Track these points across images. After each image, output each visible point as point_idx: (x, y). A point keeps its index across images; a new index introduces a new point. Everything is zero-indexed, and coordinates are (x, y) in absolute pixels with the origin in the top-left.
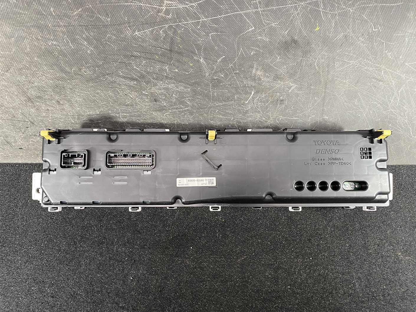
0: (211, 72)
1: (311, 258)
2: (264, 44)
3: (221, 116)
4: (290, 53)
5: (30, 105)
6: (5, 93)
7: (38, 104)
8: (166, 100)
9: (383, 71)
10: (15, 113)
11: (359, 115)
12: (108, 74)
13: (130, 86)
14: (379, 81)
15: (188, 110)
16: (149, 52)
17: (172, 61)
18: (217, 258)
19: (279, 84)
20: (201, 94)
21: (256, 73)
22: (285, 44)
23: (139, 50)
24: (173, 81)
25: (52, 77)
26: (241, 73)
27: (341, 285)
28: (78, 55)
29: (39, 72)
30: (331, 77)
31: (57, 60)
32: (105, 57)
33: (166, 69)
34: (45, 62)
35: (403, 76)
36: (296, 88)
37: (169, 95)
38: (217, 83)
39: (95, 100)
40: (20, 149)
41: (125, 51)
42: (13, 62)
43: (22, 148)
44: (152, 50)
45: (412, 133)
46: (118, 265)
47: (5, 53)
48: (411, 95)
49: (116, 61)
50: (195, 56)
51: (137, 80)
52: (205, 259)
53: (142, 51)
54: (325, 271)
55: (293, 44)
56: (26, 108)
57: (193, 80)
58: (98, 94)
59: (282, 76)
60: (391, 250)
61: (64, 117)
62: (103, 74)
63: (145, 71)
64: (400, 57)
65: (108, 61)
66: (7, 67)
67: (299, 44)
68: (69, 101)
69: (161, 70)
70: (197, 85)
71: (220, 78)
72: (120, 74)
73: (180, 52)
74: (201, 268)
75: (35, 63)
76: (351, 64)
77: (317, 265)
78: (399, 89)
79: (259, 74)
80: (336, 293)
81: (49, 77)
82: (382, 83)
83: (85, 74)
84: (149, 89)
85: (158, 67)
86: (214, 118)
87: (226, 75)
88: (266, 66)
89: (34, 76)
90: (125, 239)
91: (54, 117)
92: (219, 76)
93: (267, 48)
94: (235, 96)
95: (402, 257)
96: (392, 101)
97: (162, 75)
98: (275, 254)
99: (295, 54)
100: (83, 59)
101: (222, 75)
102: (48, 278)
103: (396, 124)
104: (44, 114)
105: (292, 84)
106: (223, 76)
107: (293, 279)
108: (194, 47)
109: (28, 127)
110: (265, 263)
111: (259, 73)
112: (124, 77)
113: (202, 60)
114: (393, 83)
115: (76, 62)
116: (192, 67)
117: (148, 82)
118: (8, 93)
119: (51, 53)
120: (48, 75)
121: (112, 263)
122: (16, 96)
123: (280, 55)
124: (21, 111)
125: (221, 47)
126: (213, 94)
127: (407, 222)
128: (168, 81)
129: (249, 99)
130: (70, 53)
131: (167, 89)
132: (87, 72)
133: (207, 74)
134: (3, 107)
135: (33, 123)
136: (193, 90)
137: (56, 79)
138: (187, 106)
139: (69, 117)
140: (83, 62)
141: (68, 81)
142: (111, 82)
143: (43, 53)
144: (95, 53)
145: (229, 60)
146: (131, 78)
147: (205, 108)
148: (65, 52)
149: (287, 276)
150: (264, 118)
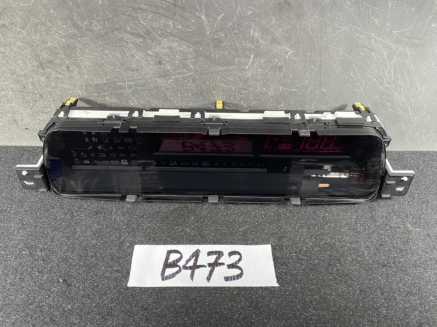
0: (212, 30)
1: (317, 229)
2: (260, 4)
3: (223, 85)
4: (284, 15)
5: (41, 72)
6: (19, 57)
7: (49, 71)
8: (170, 62)
9: (373, 40)
10: (26, 82)
11: (357, 90)
12: (117, 30)
13: (136, 44)
14: (371, 50)
15: (191, 76)
16: (155, 5)
17: (175, 16)
18: (219, 227)
19: (276, 49)
20: (202, 56)
21: (254, 34)
22: (278, 5)
23: (145, 3)
24: (176, 39)
25: (65, 34)
26: (240, 33)
27: (348, 253)
28: (90, 6)
29: (53, 28)
30: (325, 44)
31: (71, 12)
32: (115, 9)
33: (170, 25)
34: (60, 15)
35: (393, 45)
36: (292, 54)
37: (173, 55)
38: (217, 43)
39: (103, 65)
40: (26, 129)
41: (133, 3)
42: (31, 15)
43: (27, 129)
44: (158, 3)
45: (412, 114)
46: (115, 232)
47: (24, 5)
48: (404, 68)
49: (125, 14)
50: (197, 12)
51: (143, 37)
52: (207, 228)
53: (149, 4)
54: (331, 240)
55: (286, 6)
56: (37, 76)
57: (195, 38)
58: (106, 55)
59: (278, 40)
60: (400, 223)
61: (71, 87)
62: (112, 30)
63: (151, 26)
64: (387, 24)
65: (117, 13)
66: (24, 23)
67: (292, 6)
68: (78, 66)
69: (166, 25)
70: (199, 45)
71: (221, 38)
72: (128, 29)
73: (183, 7)
74: (202, 236)
75: (51, 17)
76: (343, 30)
77: (323, 234)
78: (391, 60)
79: (257, 36)
80: (344, 260)
81: (62, 34)
82: (374, 53)
83: (96, 29)
84: (154, 48)
85: (162, 22)
86: (216, 86)
87: (226, 35)
88: (263, 28)
89: (48, 34)
90: (124, 210)
91: (63, 88)
92: (219, 36)
93: (262, 8)
94: (236, 60)
95: (412, 228)
96: (386, 75)
97: (166, 32)
98: (279, 225)
99: (289, 16)
100: (94, 11)
101: (222, 34)
102: (41, 243)
103: (394, 102)
104: (53, 84)
105: (289, 49)
106: (223, 36)
107: (298, 247)
108: (196, 2)
109: (36, 101)
110: (268, 232)
111: (257, 34)
112: (131, 34)
113: (203, 17)
114: (385, 54)
115: (88, 15)
116: (194, 24)
117: (153, 40)
118: (22, 57)
119: (66, 4)
120: (61, 32)
121: (109, 231)
122: (29, 60)
123: (275, 16)
124: (31, 80)
125: (221, 4)
126: (215, 56)
127: (415, 198)
128: (171, 38)
129: (249, 64)
130: (83, 3)
131: (170, 48)
132: (97, 27)
133: (208, 33)
134: (15, 75)
135: (42, 96)
136: (196, 51)
137: (68, 37)
138: (190, 71)
139: (77, 88)
140: (94, 14)
141: (80, 39)
142: (119, 39)
143: (59, 4)
144: (105, 4)
145: (228, 18)
146: (138, 35)
147: (207, 73)
148: (79, 2)
149: (292, 244)
150: (264, 89)
